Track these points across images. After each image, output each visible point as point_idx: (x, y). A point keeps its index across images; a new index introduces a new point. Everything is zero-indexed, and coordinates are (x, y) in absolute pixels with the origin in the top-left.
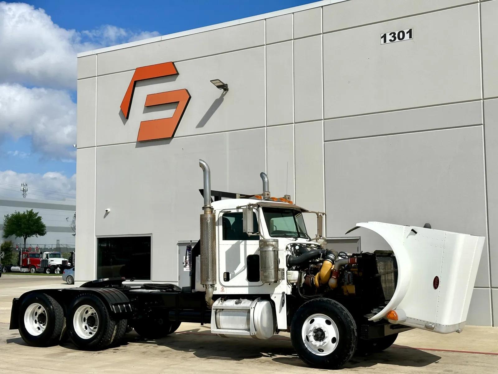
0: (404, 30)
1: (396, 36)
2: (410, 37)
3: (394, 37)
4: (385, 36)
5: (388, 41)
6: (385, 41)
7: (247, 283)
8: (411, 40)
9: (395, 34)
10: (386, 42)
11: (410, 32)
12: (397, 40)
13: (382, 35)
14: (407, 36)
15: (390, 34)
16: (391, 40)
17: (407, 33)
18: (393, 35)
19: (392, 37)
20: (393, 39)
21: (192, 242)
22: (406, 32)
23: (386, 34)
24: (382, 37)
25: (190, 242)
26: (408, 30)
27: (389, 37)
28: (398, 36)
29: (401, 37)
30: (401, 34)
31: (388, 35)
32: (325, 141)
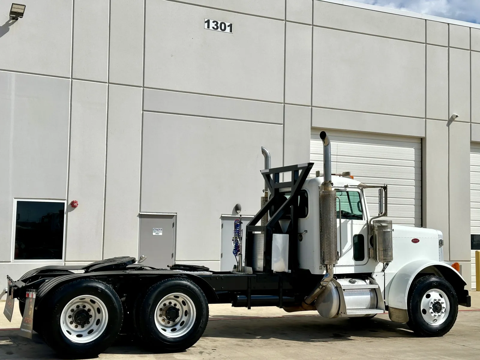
0: (225, 23)
1: (219, 25)
2: (231, 31)
3: (216, 25)
4: (208, 22)
5: (211, 28)
6: (208, 27)
7: (353, 262)
8: (231, 34)
9: (217, 23)
11: (231, 26)
12: (219, 29)
13: (206, 20)
14: (228, 29)
15: (214, 22)
16: (213, 28)
17: (228, 26)
18: (215, 23)
19: (215, 25)
20: (215, 27)
21: (242, 216)
22: (227, 24)
23: (209, 20)
24: (206, 22)
25: (239, 216)
26: (229, 24)
27: (212, 25)
28: (220, 26)
29: (223, 28)
30: (223, 25)
31: (211, 22)
32: (143, 110)
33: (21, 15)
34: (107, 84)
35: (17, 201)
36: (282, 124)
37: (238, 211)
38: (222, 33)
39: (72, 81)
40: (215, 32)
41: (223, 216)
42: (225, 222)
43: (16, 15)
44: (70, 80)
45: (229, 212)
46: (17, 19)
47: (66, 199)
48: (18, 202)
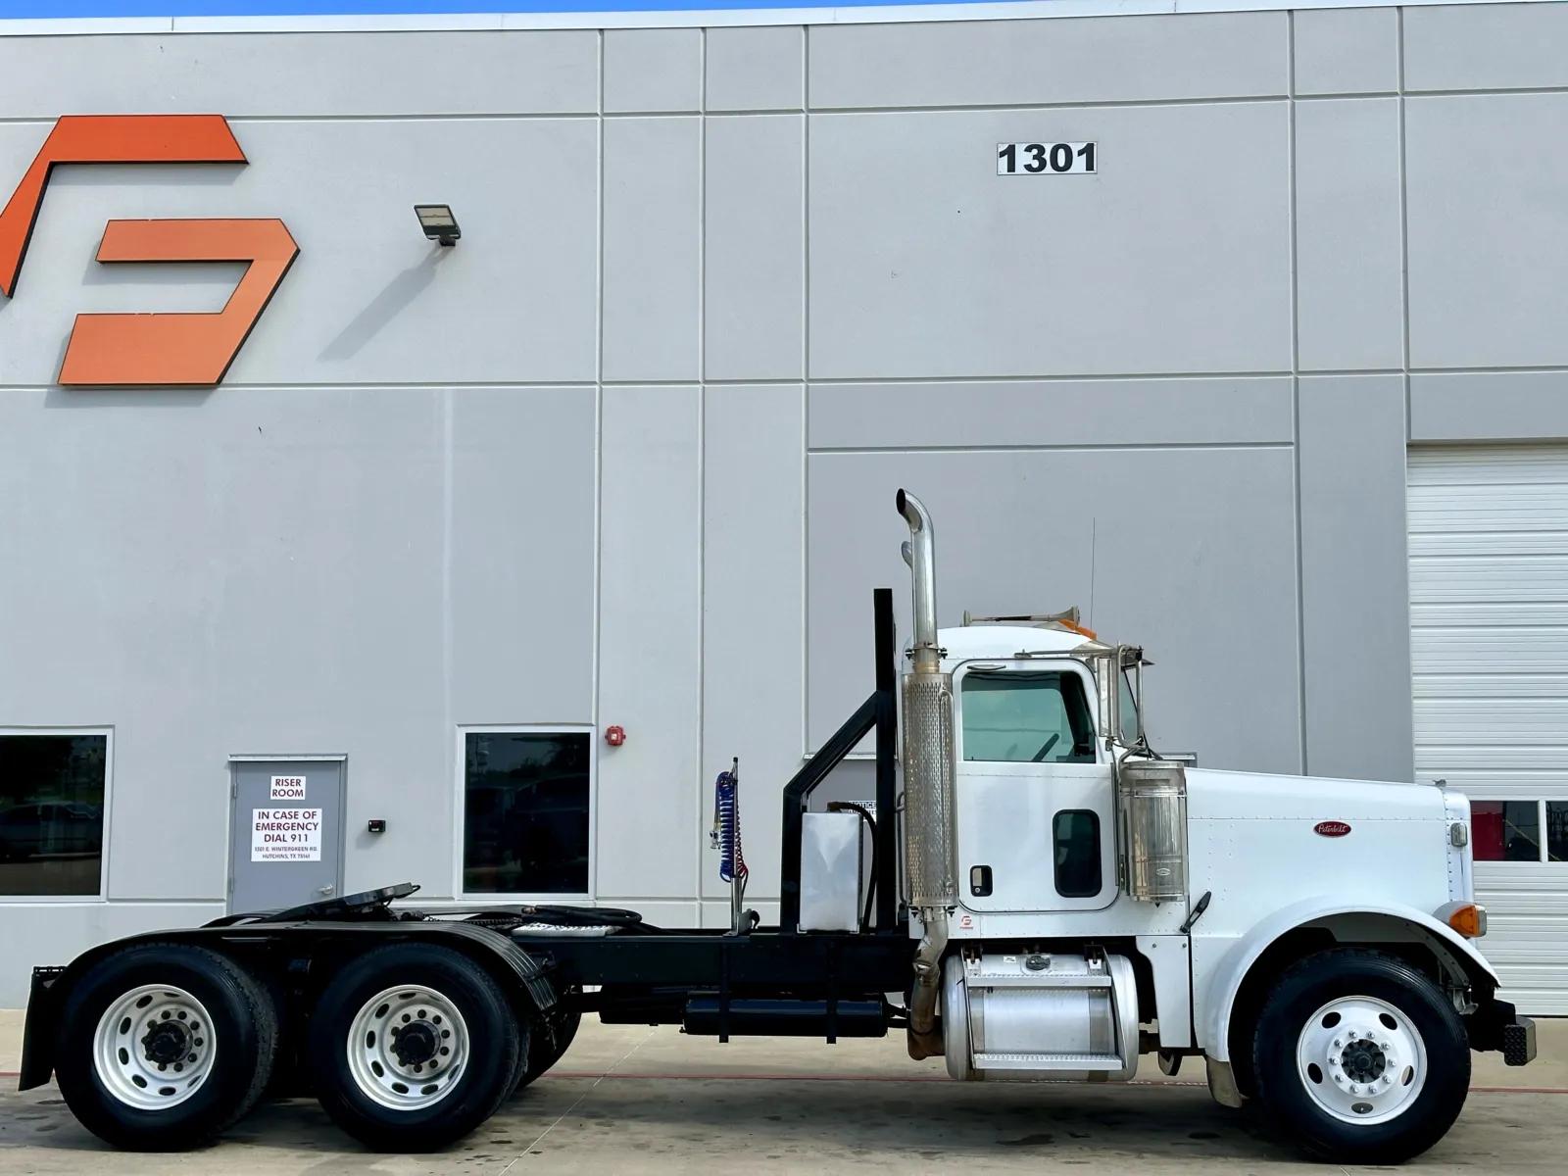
0: (1070, 145)
1: (1047, 156)
2: (1090, 166)
3: (1039, 157)
4: (1010, 152)
5: (1020, 168)
6: (1011, 167)
8: (1091, 176)
9: (1042, 150)
10: (1014, 171)
11: (1088, 151)
12: (1049, 169)
13: (1004, 147)
14: (1079, 163)
15: (1029, 149)
16: (1029, 167)
17: (1080, 153)
18: (1035, 152)
19: (1035, 157)
20: (1035, 164)
22: (1075, 148)
23: (1014, 146)
24: (1002, 154)
26: (1082, 146)
27: (1023, 158)
28: (1052, 159)
29: (1061, 162)
30: (1061, 154)
31: (1020, 149)
32: (809, 450)
33: (453, 231)
34: (700, 386)
35: (467, 734)
38: (1062, 177)
39: (602, 389)
40: (1035, 178)
44: (597, 387)
46: (453, 243)
47: (594, 721)
48: (468, 736)
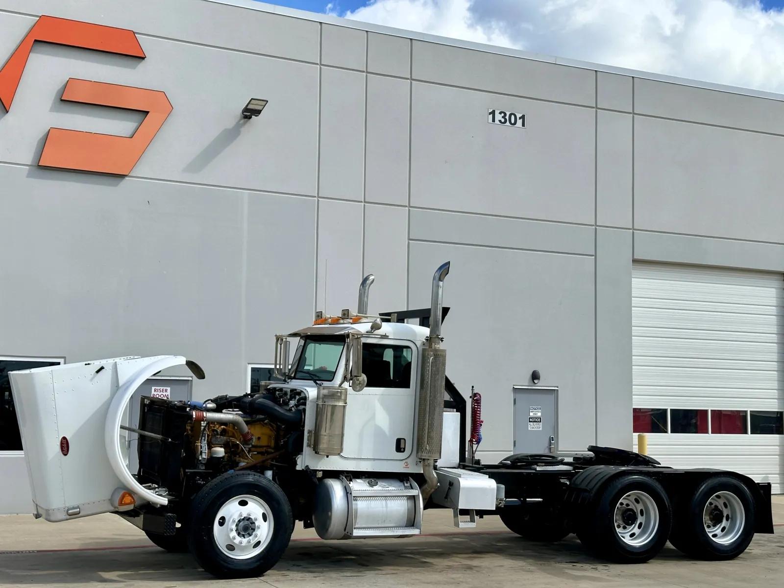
0: (516, 114)
1: (507, 117)
2: (523, 125)
4: (493, 113)
5: (497, 122)
6: (494, 120)
8: (523, 129)
9: (505, 114)
10: (494, 122)
11: (523, 117)
12: (508, 123)
13: (491, 111)
14: (519, 122)
15: (500, 113)
16: (500, 121)
17: (520, 118)
18: (503, 115)
19: (503, 117)
20: (503, 120)
22: (518, 116)
23: (495, 111)
24: (490, 114)
26: (521, 115)
27: (499, 117)
28: (509, 119)
29: (513, 121)
30: (513, 117)
31: (497, 113)
32: (409, 239)
33: (258, 112)
34: (363, 204)
35: (252, 368)
36: (592, 256)
37: (536, 381)
38: (512, 128)
39: (318, 200)
40: (502, 126)
41: (515, 387)
42: (519, 396)
43: (250, 113)
44: (316, 199)
45: (524, 382)
46: (250, 118)
47: (312, 364)
48: (253, 370)
